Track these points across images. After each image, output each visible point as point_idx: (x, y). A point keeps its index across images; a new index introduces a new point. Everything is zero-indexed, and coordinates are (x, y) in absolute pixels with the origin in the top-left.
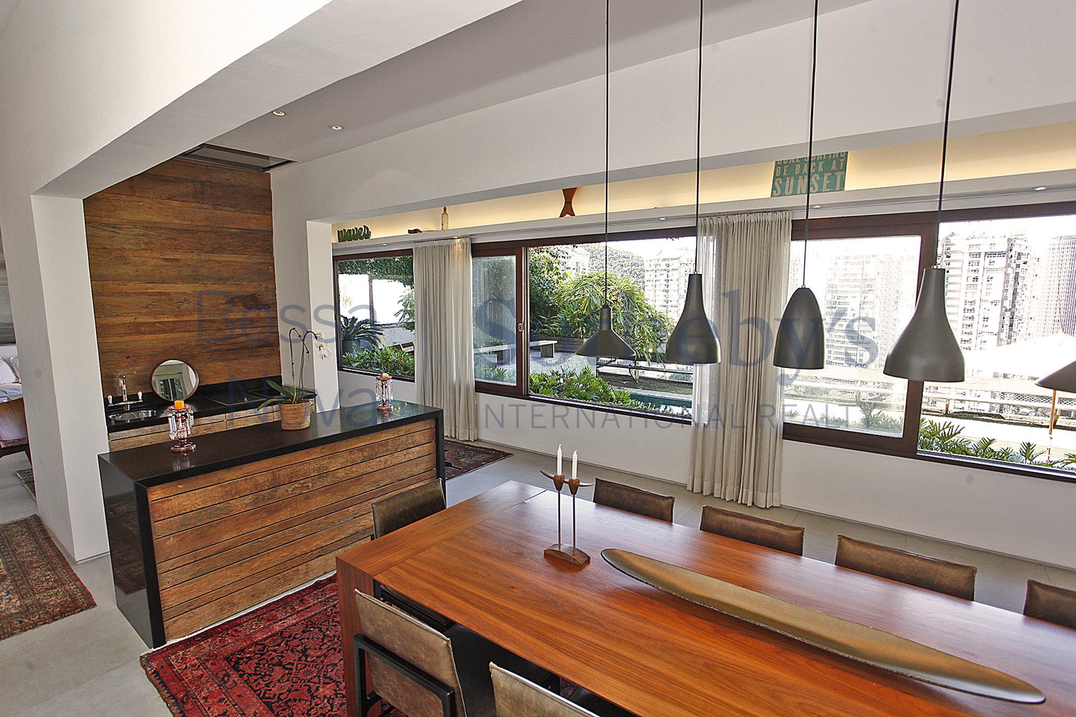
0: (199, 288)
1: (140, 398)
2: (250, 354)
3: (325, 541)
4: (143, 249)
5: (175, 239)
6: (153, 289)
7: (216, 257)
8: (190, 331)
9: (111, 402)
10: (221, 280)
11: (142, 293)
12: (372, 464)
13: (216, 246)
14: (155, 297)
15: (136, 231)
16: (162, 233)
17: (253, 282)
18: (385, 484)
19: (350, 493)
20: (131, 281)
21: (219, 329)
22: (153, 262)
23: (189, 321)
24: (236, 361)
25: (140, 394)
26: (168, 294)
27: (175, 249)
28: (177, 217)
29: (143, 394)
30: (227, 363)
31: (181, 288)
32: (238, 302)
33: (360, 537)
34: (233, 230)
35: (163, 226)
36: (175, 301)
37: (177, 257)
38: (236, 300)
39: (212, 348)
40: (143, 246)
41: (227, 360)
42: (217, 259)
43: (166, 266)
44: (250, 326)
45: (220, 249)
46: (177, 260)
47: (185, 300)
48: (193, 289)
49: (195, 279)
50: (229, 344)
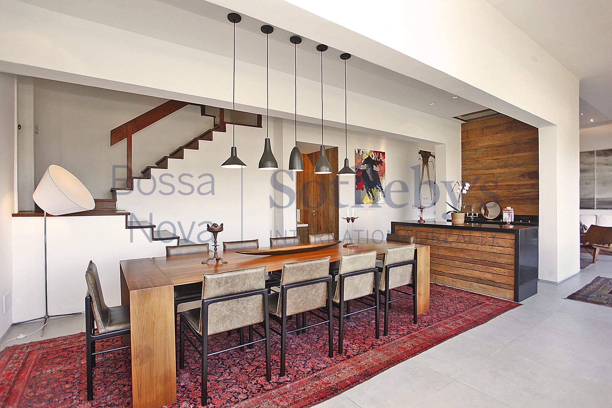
0: (507, 170)
1: (477, 215)
2: (531, 203)
3: (444, 270)
4: (485, 157)
5: (497, 150)
6: (487, 172)
7: (515, 155)
8: (501, 190)
9: (468, 215)
10: (517, 166)
11: (483, 174)
12: (470, 246)
13: (516, 150)
14: (488, 175)
15: (483, 150)
16: (493, 149)
17: (535, 165)
18: (477, 259)
19: (457, 255)
20: (480, 170)
21: (515, 189)
22: (488, 161)
23: (501, 185)
24: (523, 205)
25: (477, 214)
26: (493, 174)
27: (497, 154)
28: (499, 141)
29: (478, 214)
30: (518, 206)
31: (499, 170)
32: (526, 176)
33: (461, 278)
34: (526, 140)
35: (493, 146)
36: (496, 176)
37: (498, 157)
38: (525, 175)
39: (510, 198)
40: (485, 155)
41: (518, 204)
42: (516, 156)
43: (493, 162)
44: (532, 188)
45: (519, 151)
46: (498, 159)
47: (501, 176)
48: (504, 171)
49: (505, 167)
50: (520, 196)
